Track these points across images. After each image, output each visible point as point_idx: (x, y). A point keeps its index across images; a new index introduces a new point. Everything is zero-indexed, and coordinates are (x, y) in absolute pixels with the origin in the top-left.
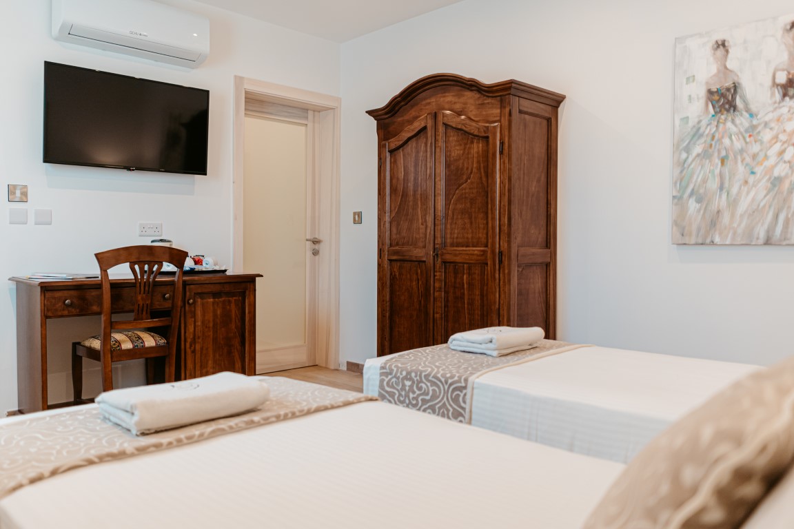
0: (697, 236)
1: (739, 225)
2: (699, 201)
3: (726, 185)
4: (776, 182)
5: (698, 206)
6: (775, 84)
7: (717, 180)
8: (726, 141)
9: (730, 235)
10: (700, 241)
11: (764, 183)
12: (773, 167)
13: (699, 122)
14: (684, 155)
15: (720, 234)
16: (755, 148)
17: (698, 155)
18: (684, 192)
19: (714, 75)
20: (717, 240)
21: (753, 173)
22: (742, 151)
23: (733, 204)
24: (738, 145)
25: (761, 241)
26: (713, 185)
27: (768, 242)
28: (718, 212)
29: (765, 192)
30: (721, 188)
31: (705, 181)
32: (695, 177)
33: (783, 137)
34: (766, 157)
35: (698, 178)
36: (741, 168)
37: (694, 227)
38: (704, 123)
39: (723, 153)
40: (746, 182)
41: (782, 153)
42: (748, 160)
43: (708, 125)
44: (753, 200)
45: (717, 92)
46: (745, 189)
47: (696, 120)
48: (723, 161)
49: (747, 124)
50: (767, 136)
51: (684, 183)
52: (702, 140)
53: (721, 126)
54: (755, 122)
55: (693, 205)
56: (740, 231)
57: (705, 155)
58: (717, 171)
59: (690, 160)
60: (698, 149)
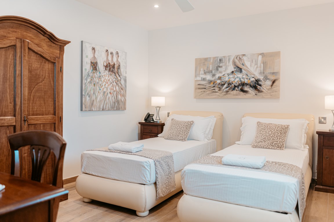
0: (89, 108)
1: (98, 105)
2: (89, 97)
3: (95, 93)
4: (104, 92)
5: (89, 98)
6: (104, 66)
7: (93, 90)
8: (95, 79)
9: (96, 108)
10: (89, 110)
11: (102, 93)
12: (104, 88)
13: (89, 71)
14: (86, 81)
15: (94, 107)
16: (100, 83)
17: (89, 82)
18: (85, 94)
19: (92, 58)
20: (93, 109)
21: (100, 90)
22: (98, 83)
23: (96, 98)
24: (97, 81)
25: (102, 109)
26: (92, 92)
27: (103, 110)
28: (93, 100)
29: (102, 96)
30: (94, 93)
31: (90, 91)
32: (88, 89)
33: (105, 81)
34: (102, 86)
35: (89, 89)
36: (98, 88)
37: (88, 105)
38: (90, 72)
39: (94, 83)
40: (99, 92)
41: (105, 85)
42: (99, 86)
43: (91, 73)
44: (100, 97)
45: (93, 63)
46: (99, 94)
47: (88, 71)
48: (94, 85)
49: (99, 75)
50: (103, 79)
51: (86, 90)
52: (90, 77)
53: (94, 74)
54: (100, 75)
55: (88, 98)
56: (98, 107)
57: (90, 82)
58: (93, 88)
59: (87, 83)
60: (89, 80)
